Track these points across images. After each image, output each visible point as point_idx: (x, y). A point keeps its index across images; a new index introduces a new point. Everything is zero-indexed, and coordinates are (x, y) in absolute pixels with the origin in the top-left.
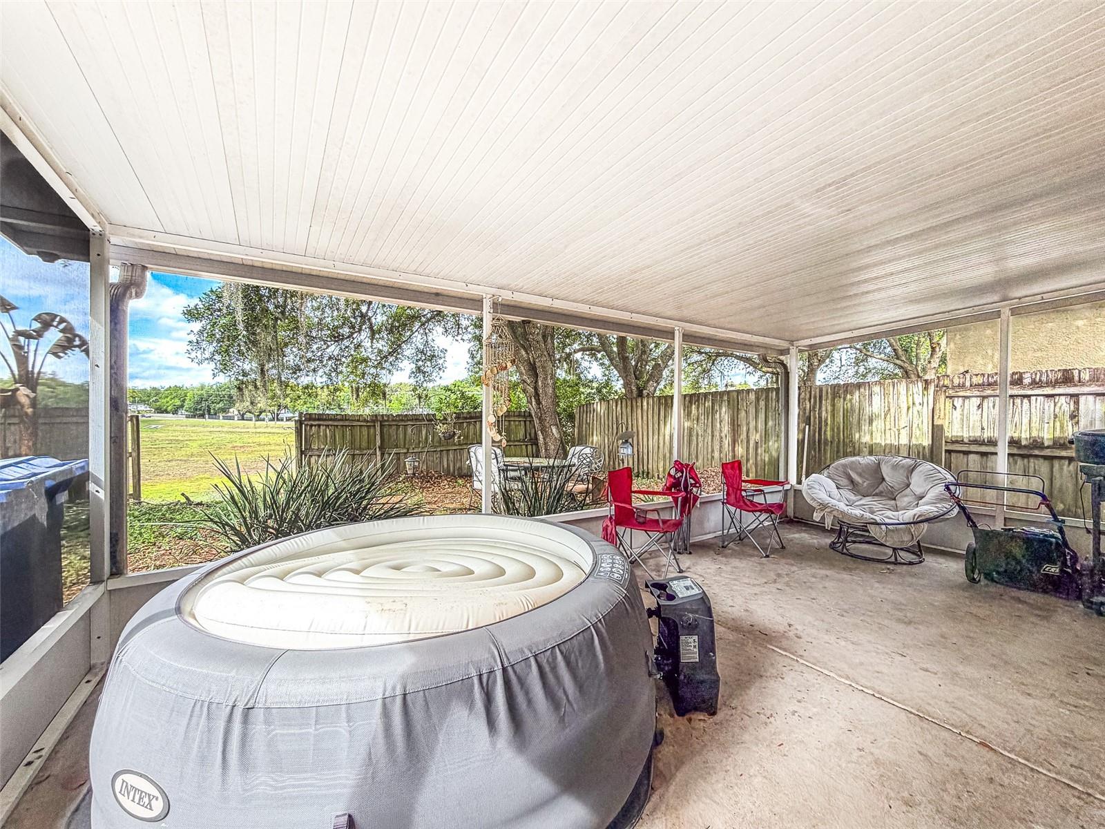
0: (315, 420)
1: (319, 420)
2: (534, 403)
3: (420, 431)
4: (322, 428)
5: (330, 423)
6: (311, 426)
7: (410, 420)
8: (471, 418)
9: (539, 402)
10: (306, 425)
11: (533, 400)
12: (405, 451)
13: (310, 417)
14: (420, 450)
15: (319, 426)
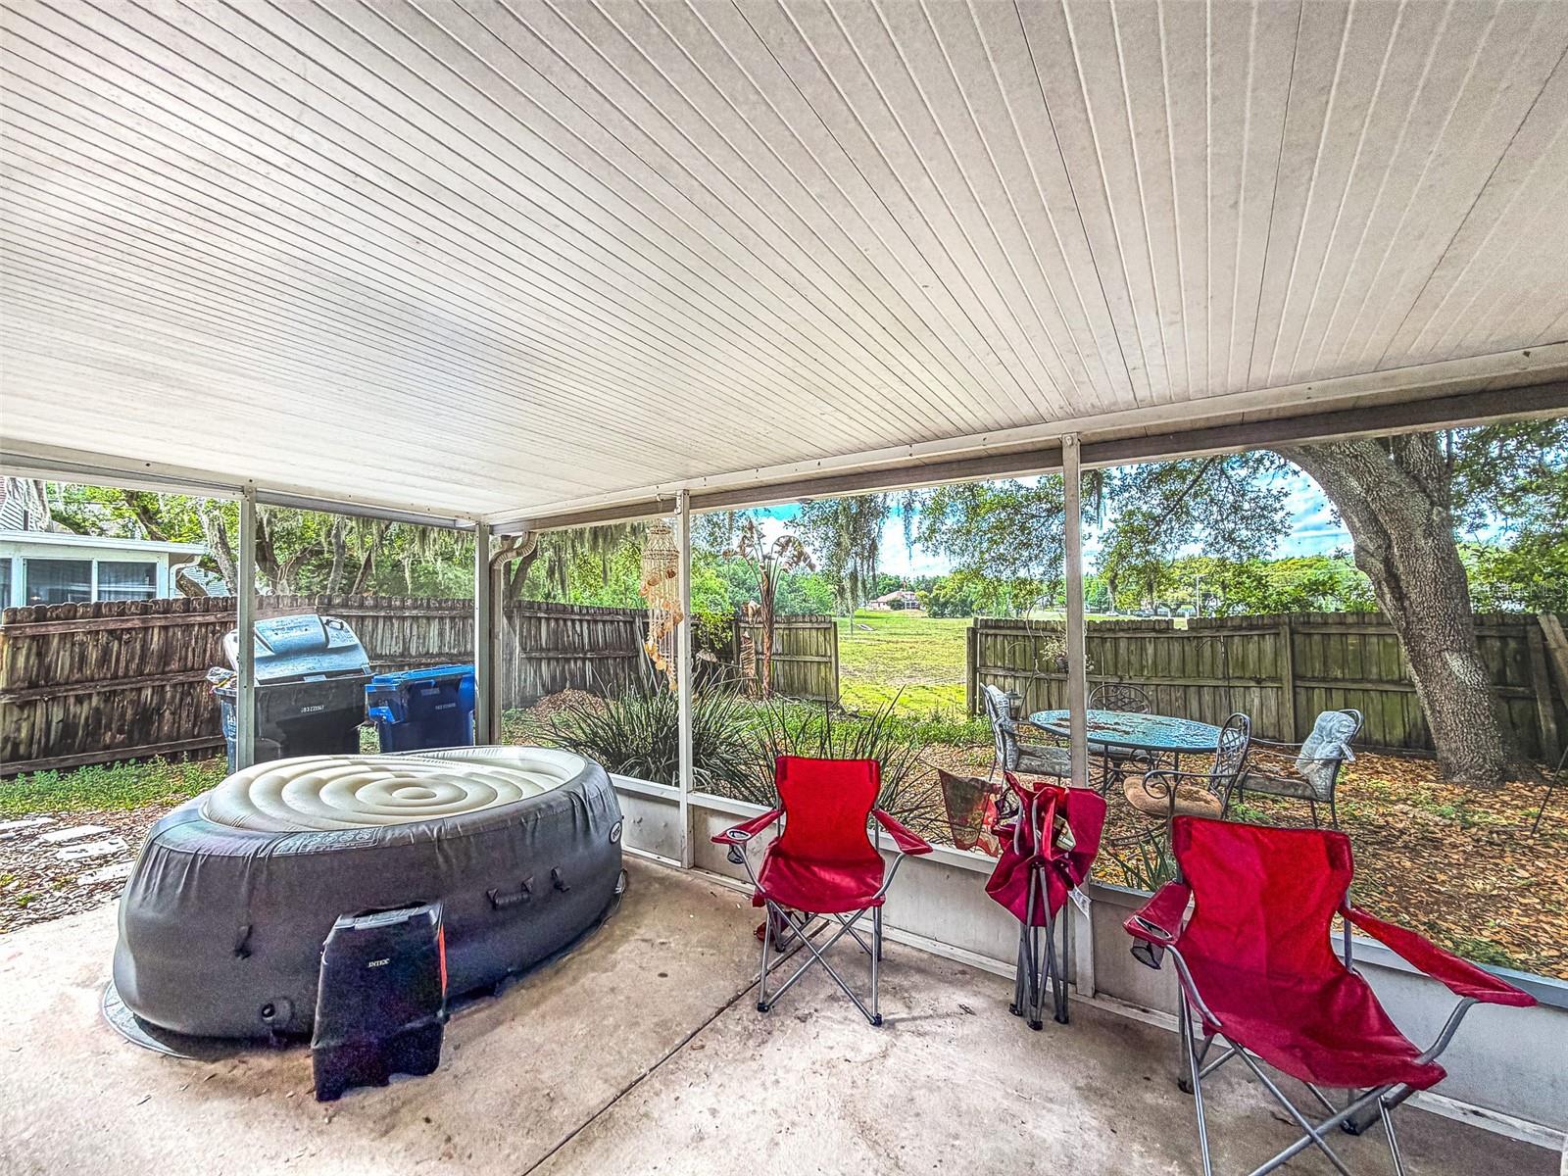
0: (991, 628)
1: (995, 628)
2: (1388, 597)
3: (1143, 649)
4: (1000, 639)
5: (1008, 632)
6: (987, 635)
7: (1123, 630)
8: (1251, 627)
9: (1400, 596)
10: (981, 634)
11: (1386, 590)
12: (1117, 680)
13: (986, 624)
14: (1142, 681)
15: (996, 635)
